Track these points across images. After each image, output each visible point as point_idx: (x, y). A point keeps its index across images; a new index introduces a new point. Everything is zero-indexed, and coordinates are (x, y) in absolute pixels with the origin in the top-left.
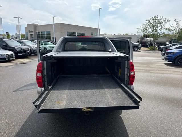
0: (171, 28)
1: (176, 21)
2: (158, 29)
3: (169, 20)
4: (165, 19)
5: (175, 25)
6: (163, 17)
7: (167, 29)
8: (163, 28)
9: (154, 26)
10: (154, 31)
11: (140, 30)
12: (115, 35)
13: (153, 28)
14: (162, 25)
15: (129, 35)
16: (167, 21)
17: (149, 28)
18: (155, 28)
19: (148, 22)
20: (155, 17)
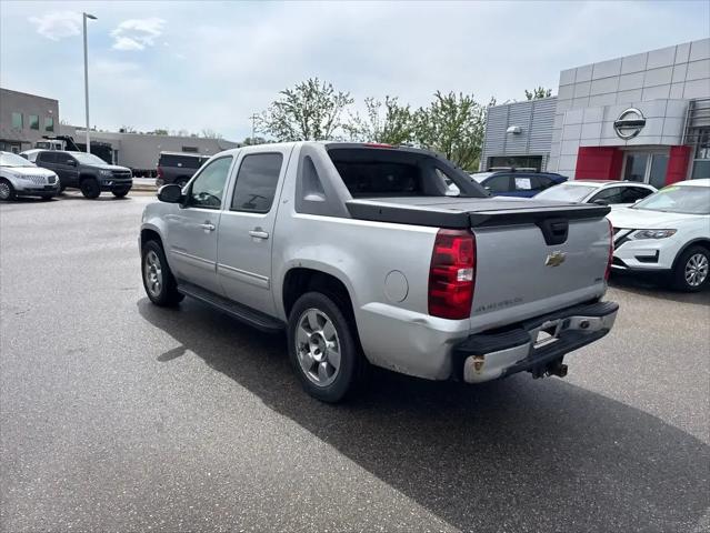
0: (356, 126)
1: (370, 104)
2: (322, 125)
3: (349, 98)
4: (338, 95)
5: (366, 118)
6: (331, 86)
7: (345, 127)
8: (333, 123)
9: (308, 114)
10: (308, 130)
11: (264, 124)
12: (122, 131)
13: (306, 121)
14: (332, 114)
15: (170, 134)
16: (344, 100)
17: (293, 119)
18: (311, 122)
19: (287, 96)
20: (310, 84)
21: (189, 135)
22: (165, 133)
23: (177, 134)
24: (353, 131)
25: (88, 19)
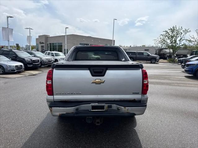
0: (192, 40)
1: (197, 31)
2: (178, 40)
3: (189, 30)
4: (184, 30)
6: (182, 27)
7: (187, 40)
8: (182, 39)
9: (172, 37)
10: (172, 42)
11: (158, 41)
12: (130, 46)
13: (172, 39)
14: (182, 36)
15: (146, 46)
16: (186, 31)
17: (167, 39)
19: (165, 33)
20: (173, 28)
21: (151, 46)
22: (145, 46)
23: (148, 46)
24: (190, 41)
25: (115, 20)
